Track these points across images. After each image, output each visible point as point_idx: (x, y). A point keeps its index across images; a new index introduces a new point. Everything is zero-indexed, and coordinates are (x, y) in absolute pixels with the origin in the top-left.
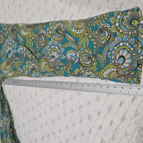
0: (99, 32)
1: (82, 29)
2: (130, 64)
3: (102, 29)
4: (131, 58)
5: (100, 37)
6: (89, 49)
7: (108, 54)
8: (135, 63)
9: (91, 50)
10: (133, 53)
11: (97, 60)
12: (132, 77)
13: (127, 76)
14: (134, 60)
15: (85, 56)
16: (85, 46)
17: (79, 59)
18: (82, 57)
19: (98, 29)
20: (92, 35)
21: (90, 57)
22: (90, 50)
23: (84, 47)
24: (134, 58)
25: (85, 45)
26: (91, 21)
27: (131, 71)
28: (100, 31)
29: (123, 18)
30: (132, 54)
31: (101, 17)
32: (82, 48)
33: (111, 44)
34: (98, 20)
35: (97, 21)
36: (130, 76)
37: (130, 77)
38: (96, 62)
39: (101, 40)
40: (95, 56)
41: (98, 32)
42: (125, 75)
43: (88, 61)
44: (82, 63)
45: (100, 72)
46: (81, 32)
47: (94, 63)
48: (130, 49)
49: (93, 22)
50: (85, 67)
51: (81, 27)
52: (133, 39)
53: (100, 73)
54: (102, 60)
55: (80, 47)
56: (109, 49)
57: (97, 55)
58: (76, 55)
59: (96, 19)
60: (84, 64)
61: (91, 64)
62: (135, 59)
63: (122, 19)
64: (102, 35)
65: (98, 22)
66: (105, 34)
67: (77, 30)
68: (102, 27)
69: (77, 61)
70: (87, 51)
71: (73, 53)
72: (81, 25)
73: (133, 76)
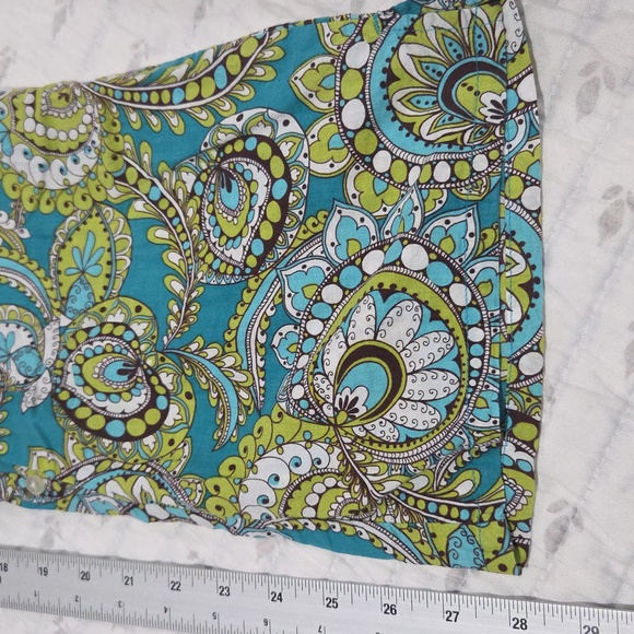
0: (204, 177)
1: (81, 154)
2: (449, 408)
3: (234, 154)
4: (454, 366)
5: (213, 214)
6: (133, 304)
7: (276, 342)
8: (481, 403)
9: (145, 311)
10: (465, 328)
11: (193, 381)
12: (465, 515)
13: (421, 505)
14: (477, 379)
15: (99, 351)
16: (103, 281)
17: (58, 373)
18: (80, 360)
19: (199, 154)
20: (155, 196)
21: (138, 363)
22: (138, 309)
23: (98, 286)
24: (476, 363)
25: (107, 269)
26: (149, 92)
27: (452, 470)
28: (218, 169)
29: (389, 60)
30: (458, 332)
31: (223, 63)
32: (84, 293)
33: (299, 267)
34: (199, 82)
35: (192, 91)
36: (443, 510)
37: (448, 516)
38: (189, 396)
39: (222, 234)
40: (176, 355)
41: (198, 179)
42: (411, 501)
43: (129, 391)
44: (83, 404)
45: (210, 483)
46: (75, 174)
47: (174, 409)
48: (444, 291)
49: (166, 97)
50: (107, 442)
51: (73, 135)
52: (463, 217)
53: (217, 488)
54: (237, 385)
55: (67, 281)
56: (278, 301)
57: (194, 347)
58: (35, 347)
59: (185, 77)
60: (94, 413)
61: (152, 417)
62: (480, 370)
63: (384, 70)
64: (231, 199)
65: (199, 97)
66: (252, 195)
67: (42, 161)
68: (231, 137)
69: (43, 386)
70: (119, 318)
71: (12, 327)
72: (76, 119)
73: (471, 510)
